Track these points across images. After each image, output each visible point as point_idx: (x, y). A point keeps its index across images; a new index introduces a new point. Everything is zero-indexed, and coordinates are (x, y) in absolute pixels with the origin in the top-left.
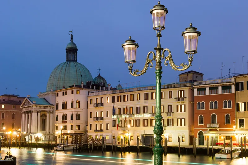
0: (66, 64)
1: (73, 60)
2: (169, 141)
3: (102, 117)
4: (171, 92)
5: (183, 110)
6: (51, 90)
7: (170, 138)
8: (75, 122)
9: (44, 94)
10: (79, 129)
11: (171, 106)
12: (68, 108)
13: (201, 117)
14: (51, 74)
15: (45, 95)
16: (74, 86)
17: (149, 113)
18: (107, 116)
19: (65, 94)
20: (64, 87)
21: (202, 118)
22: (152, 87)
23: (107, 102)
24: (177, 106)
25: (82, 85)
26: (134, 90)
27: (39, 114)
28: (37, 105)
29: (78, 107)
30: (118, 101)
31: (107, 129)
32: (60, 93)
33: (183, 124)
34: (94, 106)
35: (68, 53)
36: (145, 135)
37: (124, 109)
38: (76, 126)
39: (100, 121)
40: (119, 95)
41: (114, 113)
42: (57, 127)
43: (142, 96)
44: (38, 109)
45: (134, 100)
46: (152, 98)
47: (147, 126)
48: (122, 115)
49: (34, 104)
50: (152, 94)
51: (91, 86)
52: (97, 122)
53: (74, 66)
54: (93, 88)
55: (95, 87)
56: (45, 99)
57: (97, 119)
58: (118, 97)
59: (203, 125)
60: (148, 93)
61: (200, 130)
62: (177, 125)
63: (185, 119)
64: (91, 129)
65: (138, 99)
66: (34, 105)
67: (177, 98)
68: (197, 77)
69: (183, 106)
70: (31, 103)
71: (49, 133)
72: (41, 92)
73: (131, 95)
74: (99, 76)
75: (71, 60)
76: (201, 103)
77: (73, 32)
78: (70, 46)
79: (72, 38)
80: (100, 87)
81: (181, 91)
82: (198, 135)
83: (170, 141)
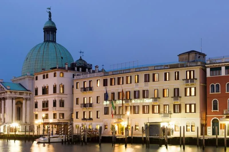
0: (44, 44)
1: (52, 40)
2: (175, 131)
3: (91, 103)
4: (178, 72)
5: (193, 94)
6: (28, 74)
7: (176, 127)
8: (58, 110)
9: (18, 78)
10: (63, 118)
11: (178, 89)
12: (49, 94)
13: (215, 102)
14: (27, 56)
15: (20, 79)
16: (57, 68)
17: (151, 98)
18: (97, 102)
19: (45, 77)
20: (44, 70)
21: (217, 103)
22: (154, 67)
23: (97, 86)
24: (186, 89)
25: (67, 66)
26: (130, 71)
27: (14, 101)
28: (11, 91)
29: (62, 92)
30: (111, 84)
31: (97, 117)
32: (40, 77)
33: (193, 110)
34: (81, 91)
35: (46, 33)
36: (148, 124)
37: (119, 93)
38: (60, 113)
39: (89, 108)
40: (112, 77)
41: (106, 99)
42: (36, 116)
43: (142, 78)
44: (13, 95)
45: (131, 83)
46: (154, 80)
47: (148, 113)
48: (116, 100)
49: (8, 89)
50: (154, 75)
51: (76, 68)
52: (85, 110)
53: (54, 47)
54: (78, 70)
55: (81, 69)
56: (20, 84)
57: (85, 105)
58: (111, 79)
59: (218, 111)
60: (149, 75)
61: (214, 117)
62: (186, 112)
63: (195, 105)
64: (77, 118)
65: (137, 82)
66: (8, 91)
67: (185, 80)
68: (199, 57)
69: (193, 90)
70: (5, 89)
71: (26, 122)
72: (15, 77)
73: (127, 77)
74: (80, 59)
75: (50, 41)
76: (215, 85)
77: (51, 9)
78: (48, 25)
79: (50, 16)
80: (87, 70)
81: (190, 72)
82: (211, 123)
83: (177, 131)
